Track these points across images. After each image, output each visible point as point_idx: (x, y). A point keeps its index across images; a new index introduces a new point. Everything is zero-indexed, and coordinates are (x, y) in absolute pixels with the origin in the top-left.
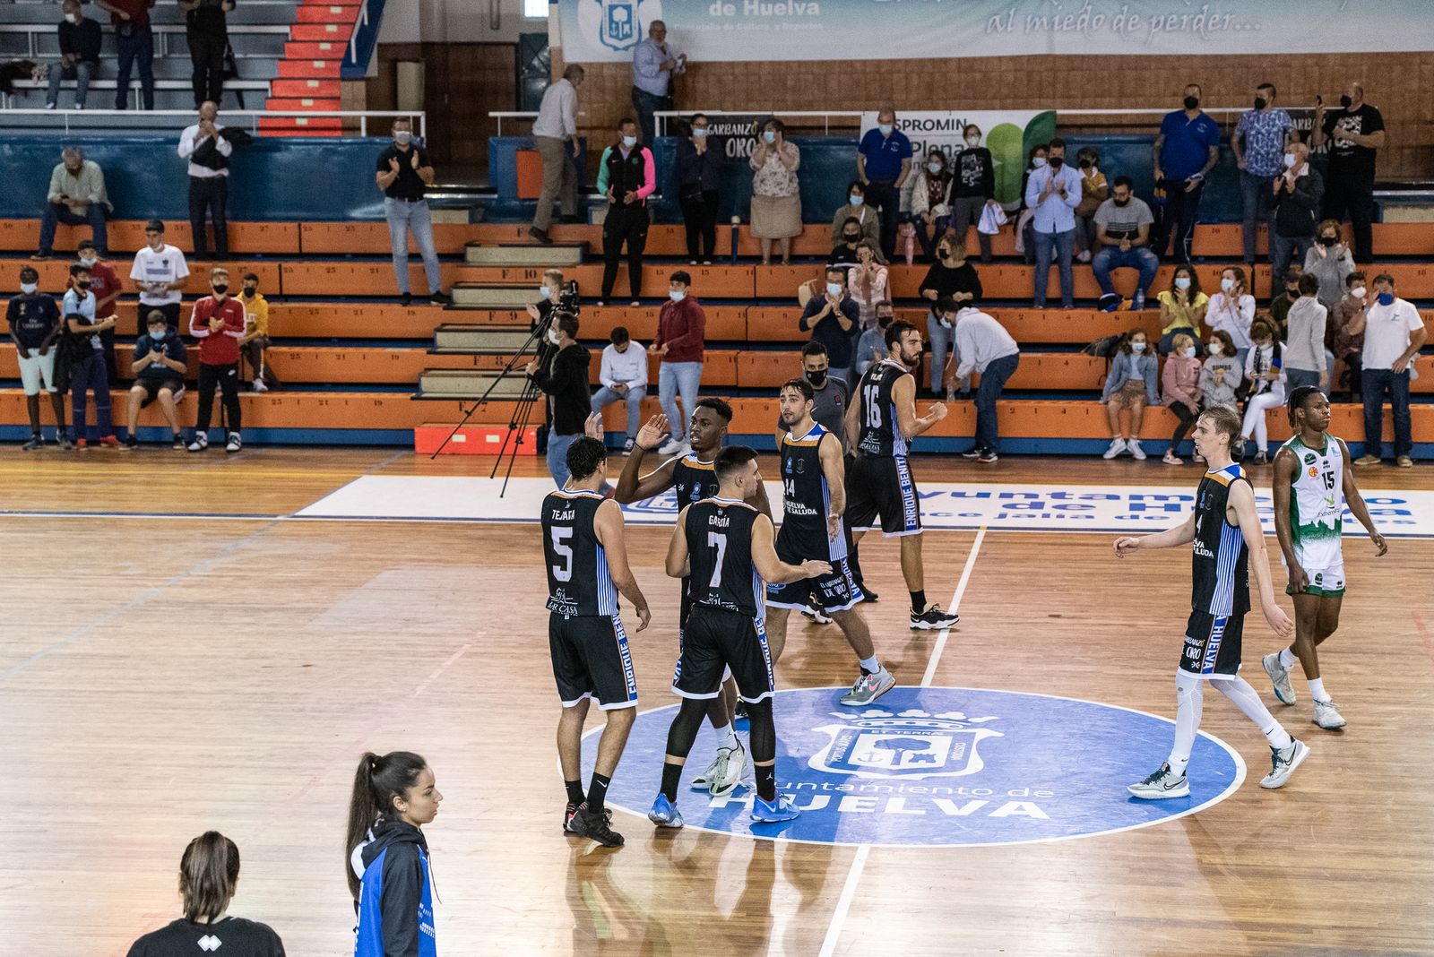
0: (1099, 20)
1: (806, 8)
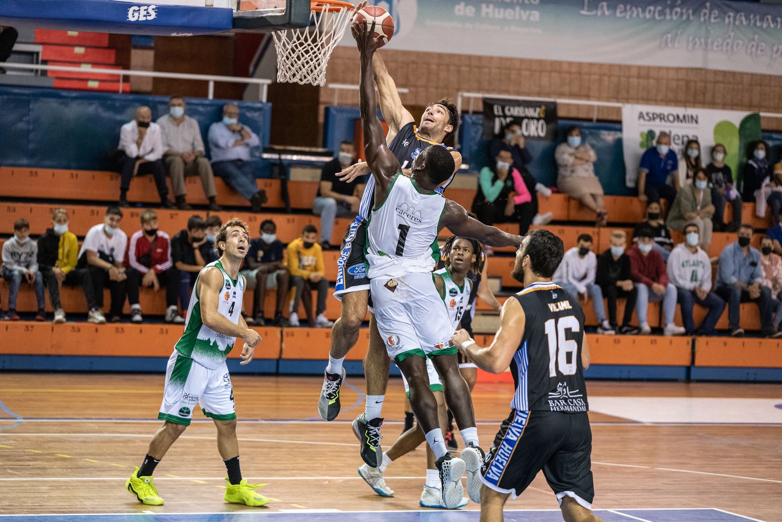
0: (738, 44)
1: (530, 15)
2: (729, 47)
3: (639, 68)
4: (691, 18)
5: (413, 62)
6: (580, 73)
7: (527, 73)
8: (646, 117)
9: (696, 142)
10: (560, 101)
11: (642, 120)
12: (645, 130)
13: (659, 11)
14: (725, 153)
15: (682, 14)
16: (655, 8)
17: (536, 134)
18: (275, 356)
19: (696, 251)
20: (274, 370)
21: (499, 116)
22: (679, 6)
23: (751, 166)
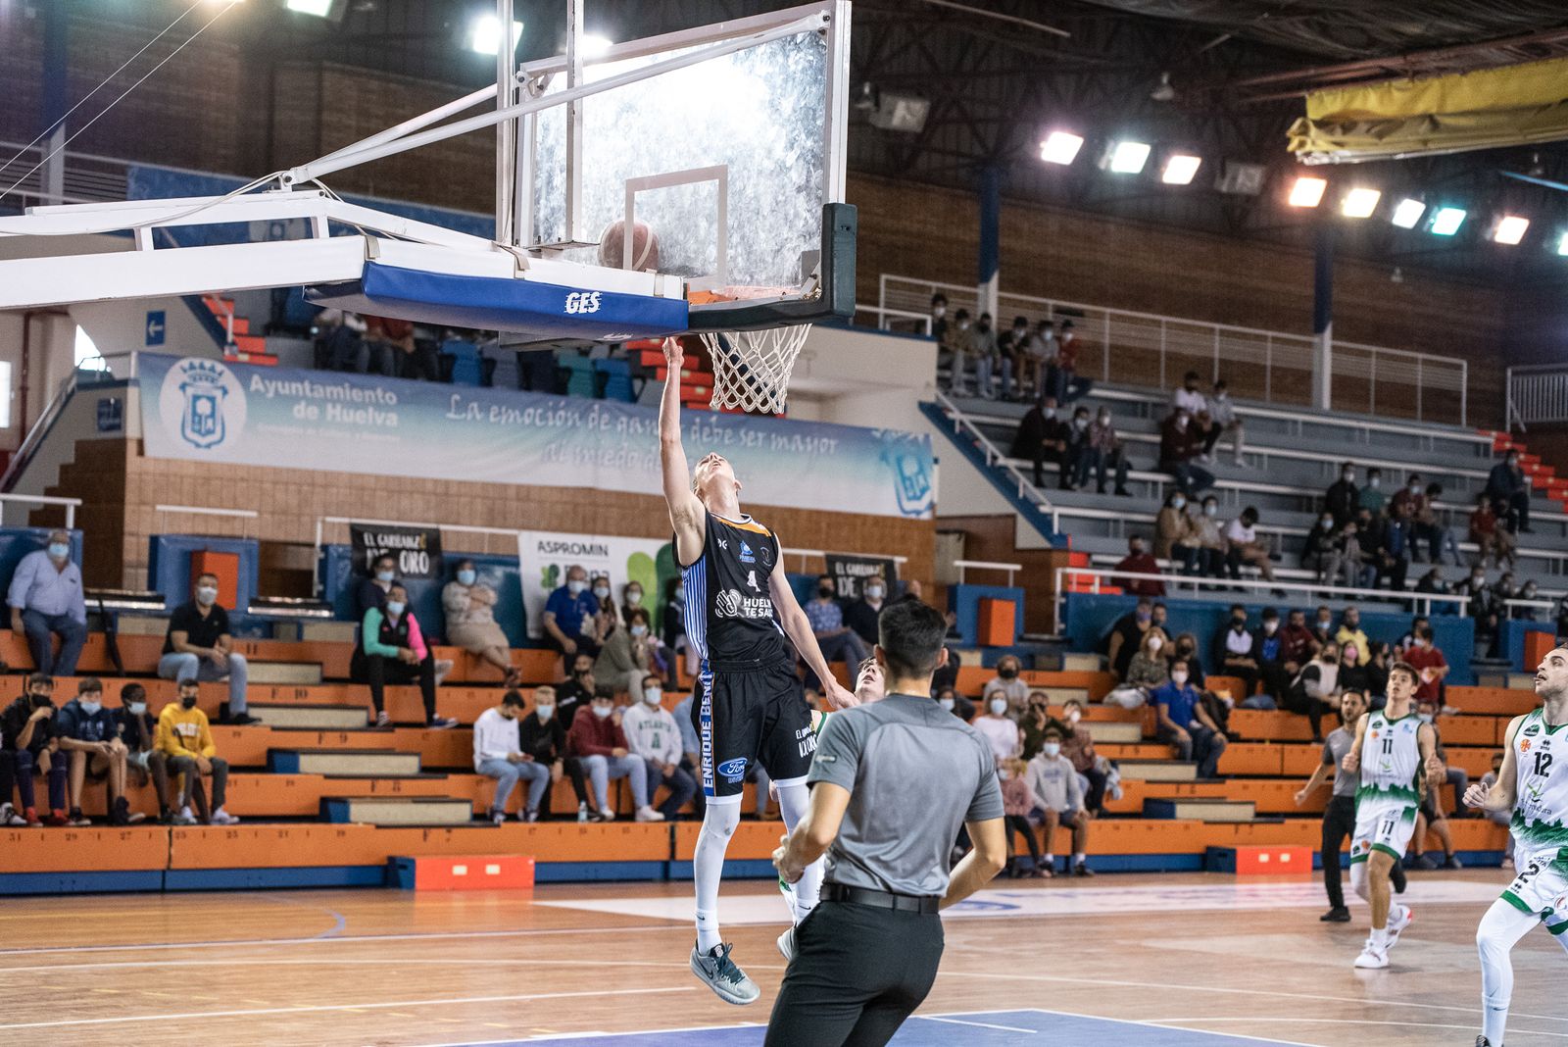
1: (386, 418)
2: (623, 461)
3: (519, 487)
4: (578, 423)
5: (242, 479)
6: (446, 494)
7: (385, 494)
8: (548, 549)
9: (606, 579)
10: (443, 527)
11: (542, 552)
12: (547, 564)
13: (541, 415)
14: (642, 592)
15: (566, 419)
16: (536, 410)
17: (417, 571)
18: (163, 866)
19: (658, 710)
20: (159, 886)
21: (371, 548)
22: (563, 408)
23: (673, 609)
